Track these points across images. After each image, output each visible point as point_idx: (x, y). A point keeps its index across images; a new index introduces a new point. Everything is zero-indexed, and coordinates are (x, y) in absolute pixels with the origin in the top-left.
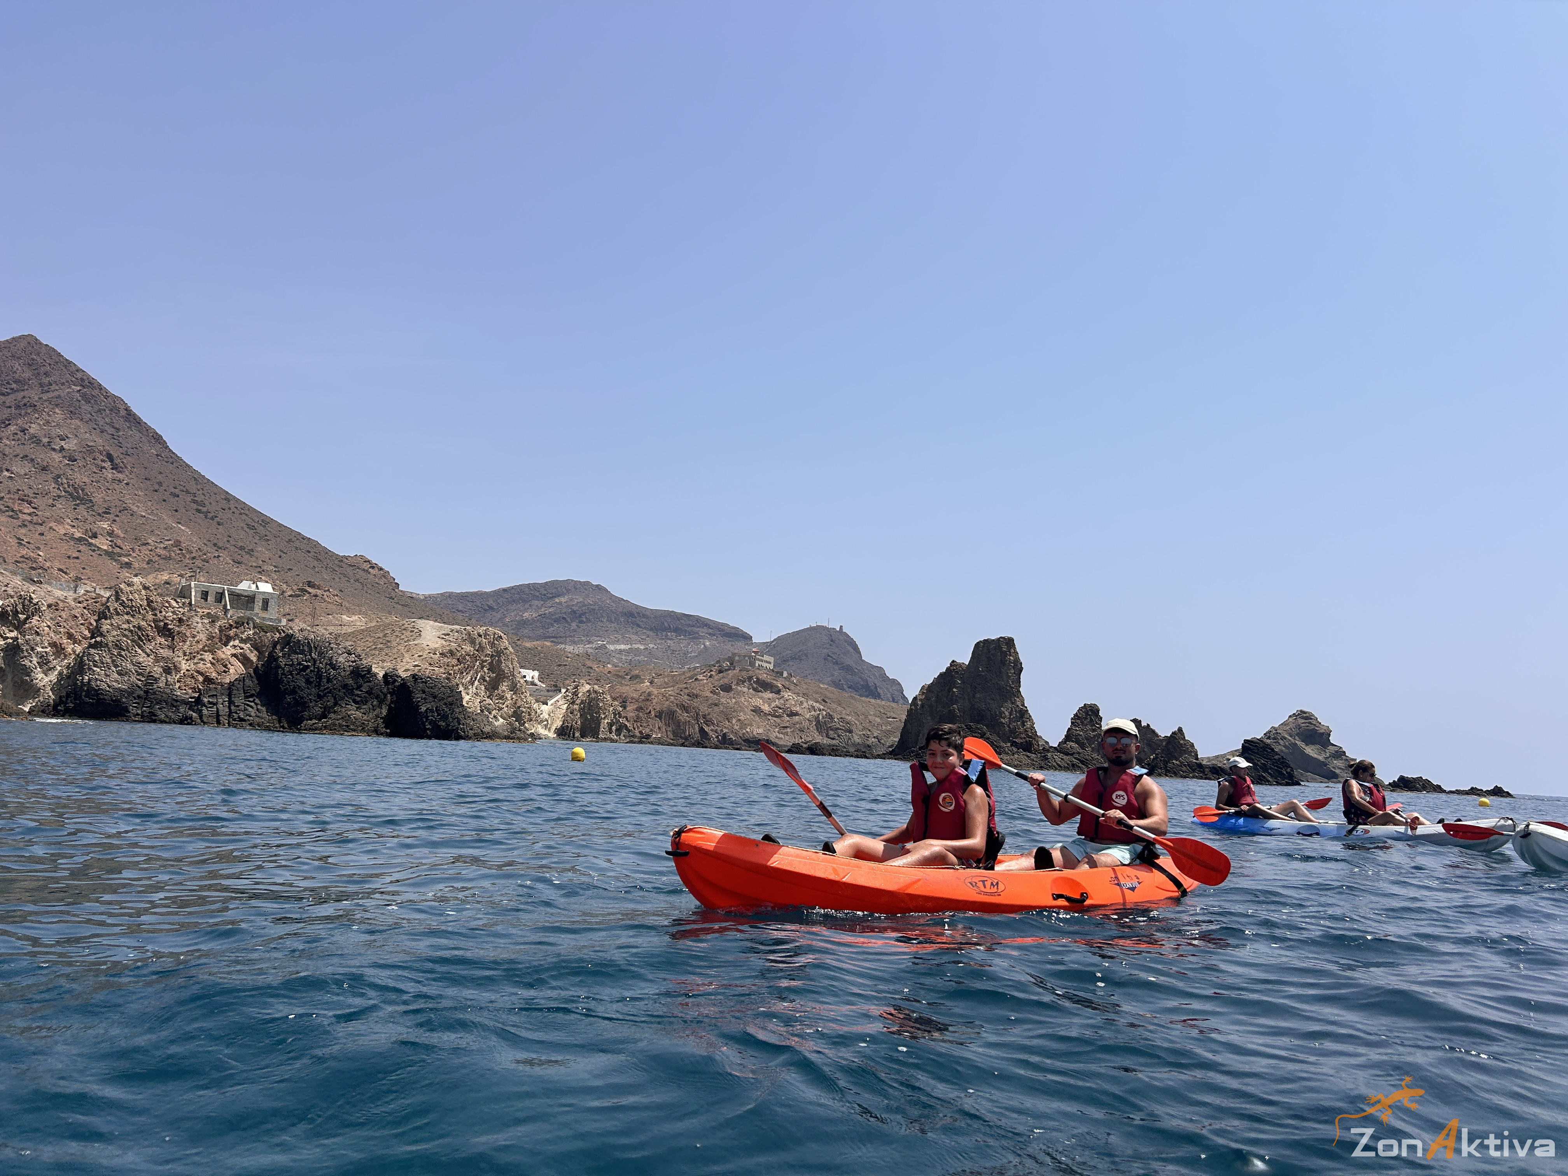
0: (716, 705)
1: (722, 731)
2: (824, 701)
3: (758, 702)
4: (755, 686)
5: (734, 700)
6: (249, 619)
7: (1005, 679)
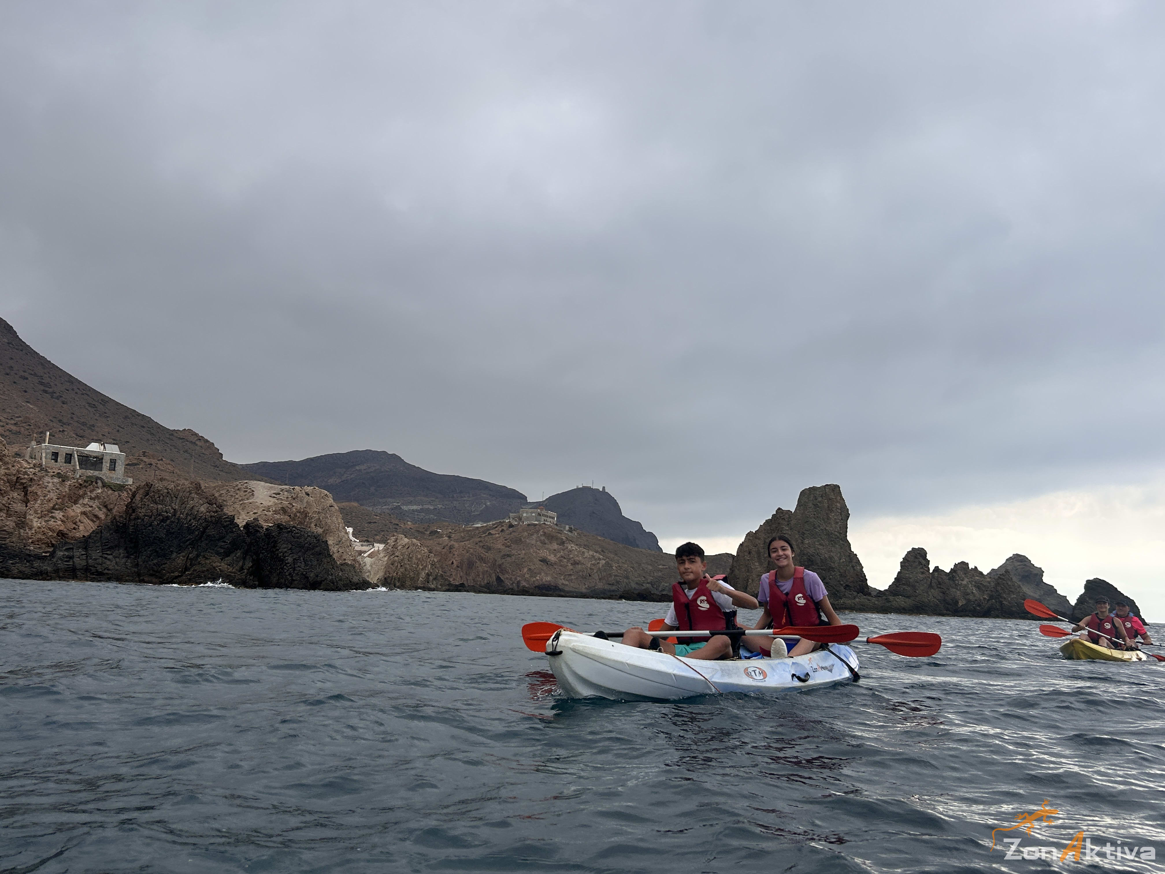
0: (508, 556)
1: (516, 579)
2: (603, 551)
3: (544, 553)
4: (543, 538)
5: (523, 552)
6: (98, 478)
7: (834, 525)
